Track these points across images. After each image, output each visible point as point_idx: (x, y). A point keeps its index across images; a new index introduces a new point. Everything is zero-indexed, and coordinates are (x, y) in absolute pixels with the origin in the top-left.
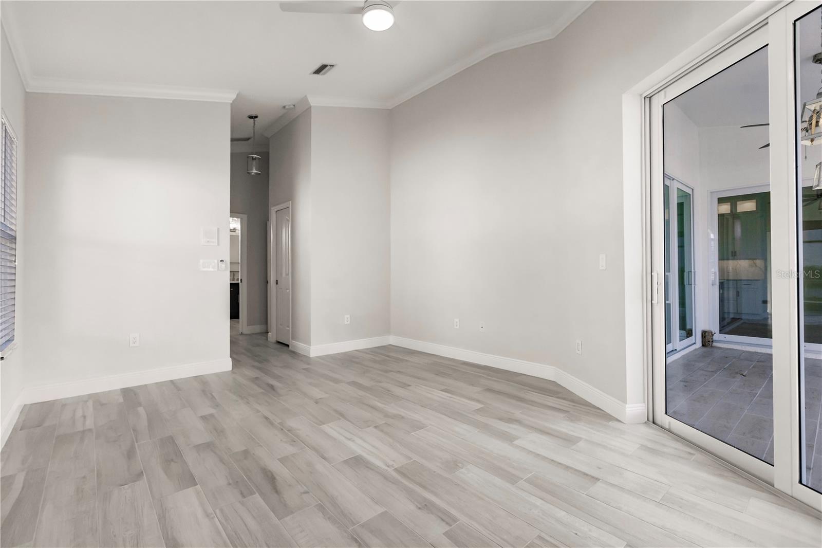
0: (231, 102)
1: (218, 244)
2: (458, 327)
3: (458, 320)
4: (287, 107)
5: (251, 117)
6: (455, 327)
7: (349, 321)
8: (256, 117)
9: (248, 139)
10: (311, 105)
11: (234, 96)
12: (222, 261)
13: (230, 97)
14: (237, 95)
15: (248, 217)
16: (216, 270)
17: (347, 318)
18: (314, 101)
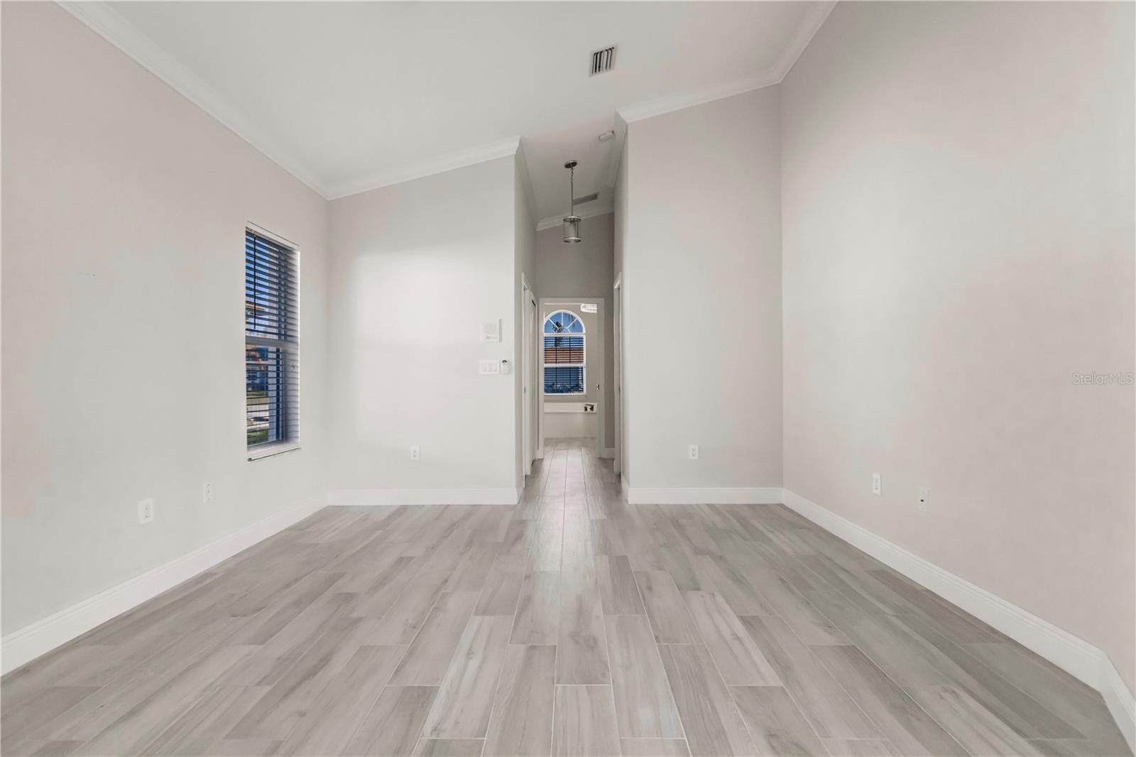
0: (515, 153)
1: (501, 340)
2: (878, 492)
3: (879, 477)
4: (602, 137)
5: (568, 166)
6: (875, 491)
7: (697, 455)
8: (574, 164)
9: (595, 197)
10: (628, 122)
11: (517, 144)
12: (504, 361)
13: (509, 148)
14: (520, 141)
15: (605, 300)
16: (498, 372)
17: (693, 450)
18: (630, 115)
